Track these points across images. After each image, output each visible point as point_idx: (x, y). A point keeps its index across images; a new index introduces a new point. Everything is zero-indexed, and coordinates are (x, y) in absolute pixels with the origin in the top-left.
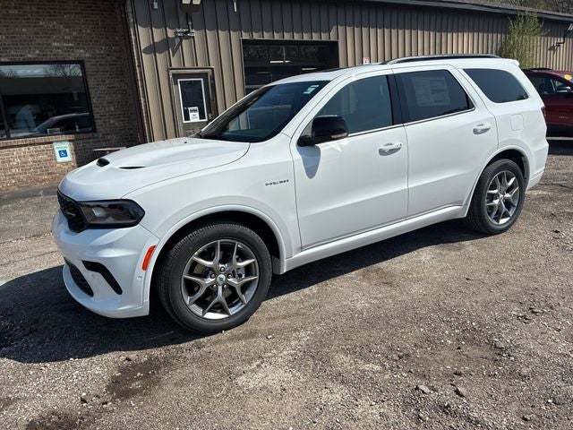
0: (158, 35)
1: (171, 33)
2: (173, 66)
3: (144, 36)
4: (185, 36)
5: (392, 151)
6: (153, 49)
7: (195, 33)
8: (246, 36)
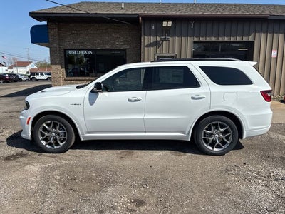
0: (152, 39)
1: (158, 39)
2: (158, 52)
3: (146, 40)
4: (165, 40)
5: (136, 101)
6: (150, 45)
7: (170, 39)
8: (195, 39)
